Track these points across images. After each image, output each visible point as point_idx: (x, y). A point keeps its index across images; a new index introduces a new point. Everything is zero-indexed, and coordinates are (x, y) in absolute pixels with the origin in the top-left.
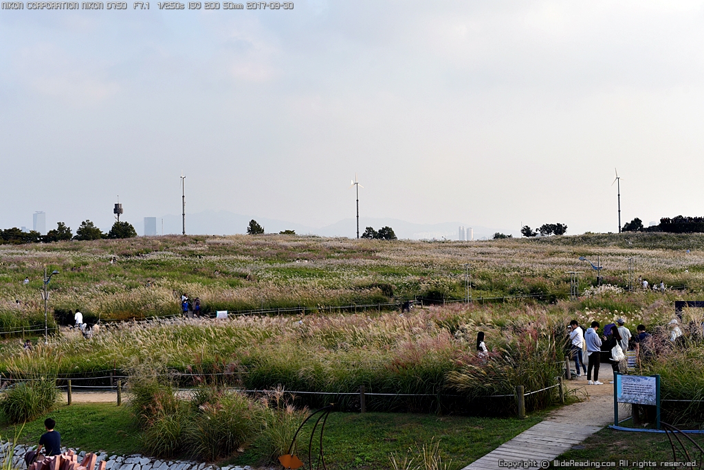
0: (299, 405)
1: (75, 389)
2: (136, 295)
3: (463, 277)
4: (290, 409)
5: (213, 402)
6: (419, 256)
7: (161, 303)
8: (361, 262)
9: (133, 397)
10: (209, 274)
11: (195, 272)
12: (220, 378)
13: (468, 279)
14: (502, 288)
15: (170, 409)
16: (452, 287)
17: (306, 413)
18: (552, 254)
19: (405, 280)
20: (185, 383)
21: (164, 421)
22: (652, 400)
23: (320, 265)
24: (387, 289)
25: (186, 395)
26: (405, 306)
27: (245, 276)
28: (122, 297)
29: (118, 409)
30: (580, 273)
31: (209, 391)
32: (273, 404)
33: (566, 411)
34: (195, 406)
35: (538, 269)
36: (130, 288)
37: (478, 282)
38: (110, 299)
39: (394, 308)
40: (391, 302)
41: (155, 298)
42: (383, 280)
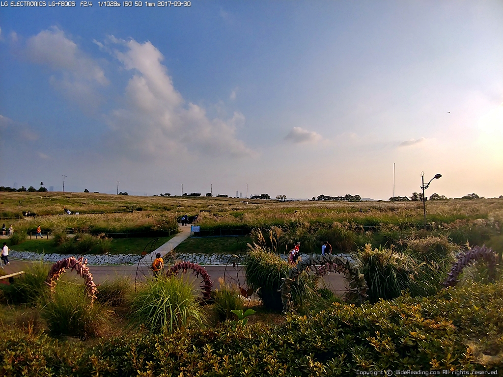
0: (109, 237)
1: (32, 235)
2: (49, 208)
3: (147, 205)
4: (106, 238)
5: (81, 238)
6: (136, 199)
7: (57, 210)
8: (120, 200)
9: (54, 237)
10: (74, 203)
11: (68, 202)
12: (83, 231)
13: (149, 205)
14: (157, 207)
15: (67, 240)
16: (145, 207)
17: (112, 239)
18: (168, 200)
19: (132, 205)
20: (71, 232)
21: (64, 244)
22: (199, 231)
23: (108, 201)
24: (127, 207)
25: (72, 236)
26: (132, 212)
27: (84, 204)
28: (45, 209)
29: (47, 240)
30: (175, 204)
31: (79, 235)
32: (101, 237)
33: (179, 234)
34: (75, 239)
35: (165, 203)
36: (47, 206)
37: (151, 206)
38: (40, 209)
39: (130, 212)
40: (128, 210)
41: (56, 209)
42: (126, 205)
